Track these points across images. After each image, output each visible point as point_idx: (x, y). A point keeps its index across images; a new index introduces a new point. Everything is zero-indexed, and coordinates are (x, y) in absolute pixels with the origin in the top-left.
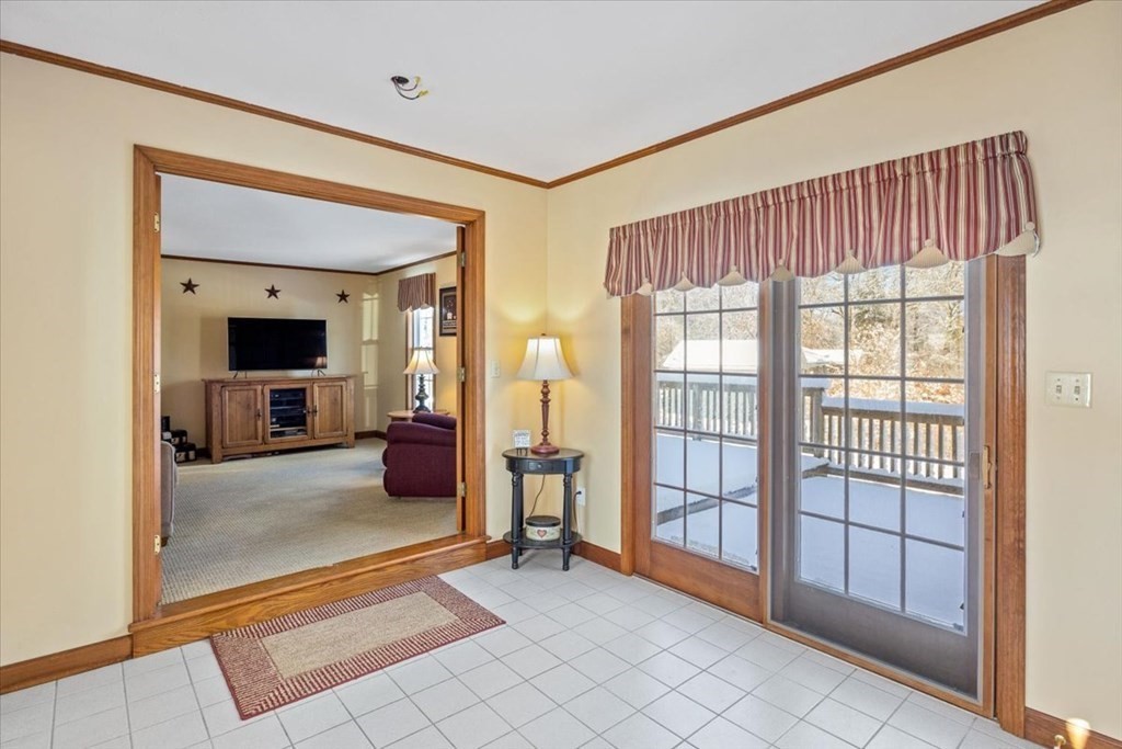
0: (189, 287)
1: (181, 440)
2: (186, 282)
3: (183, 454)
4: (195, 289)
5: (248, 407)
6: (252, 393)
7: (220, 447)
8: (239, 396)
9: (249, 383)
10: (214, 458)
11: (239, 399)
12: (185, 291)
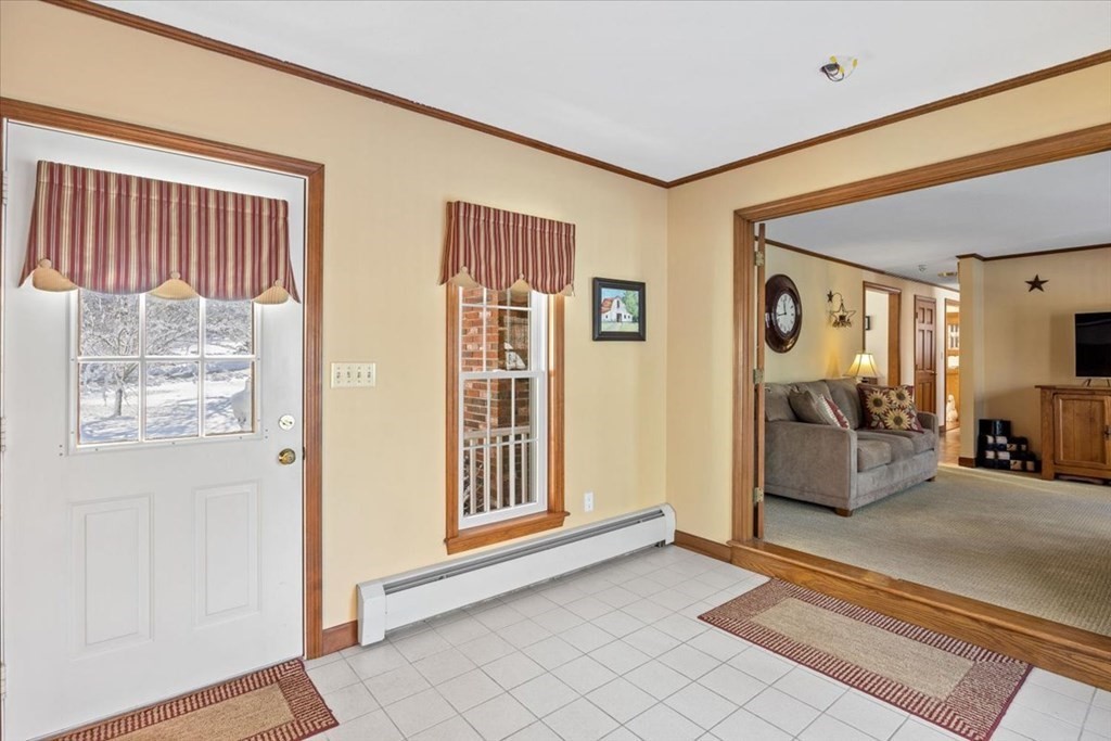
0: (1036, 284)
1: (1019, 447)
2: (1032, 279)
3: (1019, 462)
4: (1043, 286)
5: (1092, 420)
6: (1096, 405)
7: (1052, 462)
8: (1076, 406)
9: (1092, 392)
10: (1044, 472)
11: (1077, 411)
12: (1031, 289)
